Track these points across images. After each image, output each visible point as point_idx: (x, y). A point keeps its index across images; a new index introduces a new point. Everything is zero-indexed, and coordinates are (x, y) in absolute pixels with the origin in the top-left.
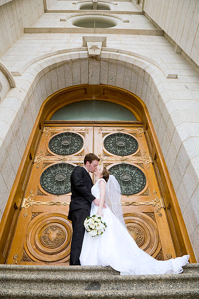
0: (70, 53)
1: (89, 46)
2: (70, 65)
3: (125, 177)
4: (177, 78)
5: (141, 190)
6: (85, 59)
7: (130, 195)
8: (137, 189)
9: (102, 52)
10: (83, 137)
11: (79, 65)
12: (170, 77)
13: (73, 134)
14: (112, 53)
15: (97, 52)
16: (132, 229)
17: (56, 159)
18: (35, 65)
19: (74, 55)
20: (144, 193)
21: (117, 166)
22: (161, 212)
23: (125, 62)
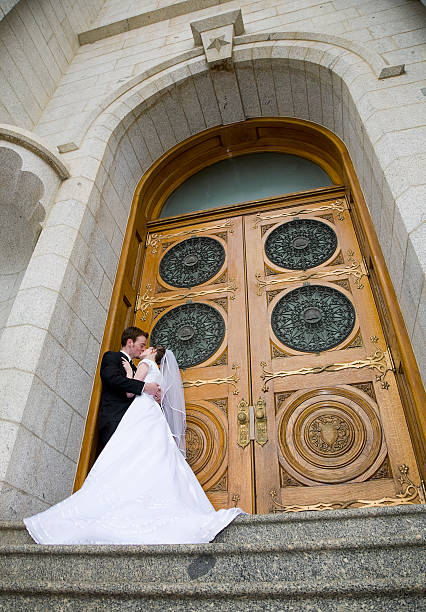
0: (171, 70)
1: (207, 43)
2: (174, 96)
3: (311, 314)
4: (403, 72)
5: (345, 339)
6: (202, 75)
7: (321, 350)
8: (336, 336)
9: (237, 48)
10: (223, 243)
11: (192, 90)
12: (386, 75)
13: (203, 239)
14: (257, 45)
15: (225, 53)
16: (328, 420)
17: (174, 297)
18: (103, 118)
19: (179, 73)
20: (351, 342)
21: (294, 292)
22: (386, 380)
23: (288, 61)
